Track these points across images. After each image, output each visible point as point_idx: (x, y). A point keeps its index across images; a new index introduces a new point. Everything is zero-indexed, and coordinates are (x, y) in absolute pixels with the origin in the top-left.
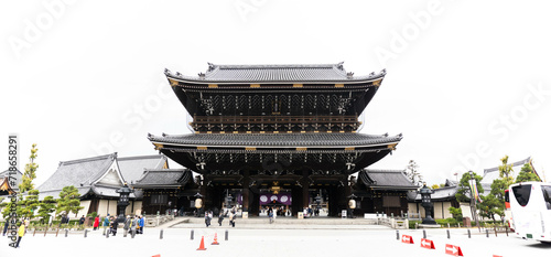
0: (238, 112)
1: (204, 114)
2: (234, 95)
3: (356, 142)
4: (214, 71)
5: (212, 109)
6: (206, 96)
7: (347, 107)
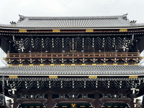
0: (44, 50)
1: (17, 52)
2: (40, 37)
3: (139, 72)
4: (24, 21)
5: (23, 48)
6: (18, 38)
7: (129, 46)
